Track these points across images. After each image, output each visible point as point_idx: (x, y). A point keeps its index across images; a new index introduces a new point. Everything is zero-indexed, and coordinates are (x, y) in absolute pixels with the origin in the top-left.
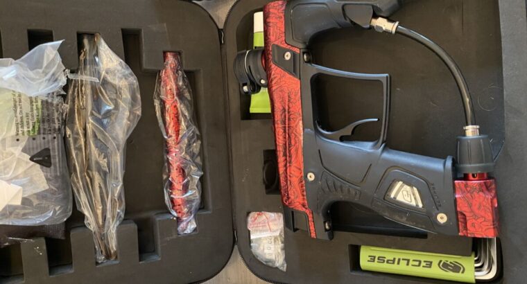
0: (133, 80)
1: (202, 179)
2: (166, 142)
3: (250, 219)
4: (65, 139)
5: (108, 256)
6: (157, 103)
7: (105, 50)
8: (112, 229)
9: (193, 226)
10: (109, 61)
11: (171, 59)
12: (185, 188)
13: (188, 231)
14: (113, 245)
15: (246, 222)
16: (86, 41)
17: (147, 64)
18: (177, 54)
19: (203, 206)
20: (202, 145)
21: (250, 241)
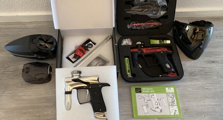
0: (158, 17)
1: (137, 29)
2: (145, 22)
3: (130, 39)
4: (149, 4)
5: (126, 11)
6: (153, 21)
7: (164, 12)
8: (130, 12)
9: (129, 28)
10: (162, 13)
11: (162, 24)
12: (136, 26)
13: (128, 27)
14: (127, 12)
15: (129, 38)
16: (166, 9)
17: (161, 20)
18: (162, 25)
19: (132, 29)
20: (143, 30)
21: (125, 39)
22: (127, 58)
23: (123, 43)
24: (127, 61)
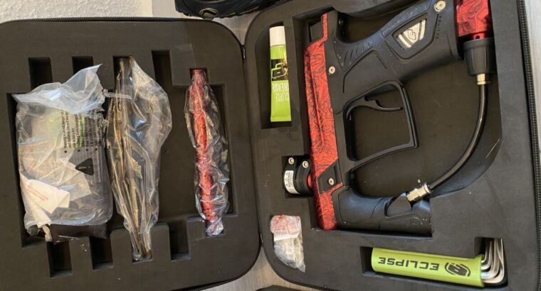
0: (164, 96)
2: (195, 152)
3: (272, 222)
4: (106, 150)
5: (144, 255)
6: (187, 116)
7: (137, 70)
8: (147, 230)
9: (220, 228)
10: (141, 80)
11: (197, 76)
12: (213, 194)
13: (216, 233)
14: (148, 245)
15: (269, 226)
16: (122, 64)
17: (176, 81)
18: (204, 71)
21: (273, 244)
22: (375, 261)
23: (292, 262)
24: (391, 261)
